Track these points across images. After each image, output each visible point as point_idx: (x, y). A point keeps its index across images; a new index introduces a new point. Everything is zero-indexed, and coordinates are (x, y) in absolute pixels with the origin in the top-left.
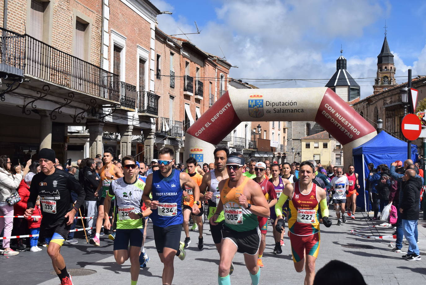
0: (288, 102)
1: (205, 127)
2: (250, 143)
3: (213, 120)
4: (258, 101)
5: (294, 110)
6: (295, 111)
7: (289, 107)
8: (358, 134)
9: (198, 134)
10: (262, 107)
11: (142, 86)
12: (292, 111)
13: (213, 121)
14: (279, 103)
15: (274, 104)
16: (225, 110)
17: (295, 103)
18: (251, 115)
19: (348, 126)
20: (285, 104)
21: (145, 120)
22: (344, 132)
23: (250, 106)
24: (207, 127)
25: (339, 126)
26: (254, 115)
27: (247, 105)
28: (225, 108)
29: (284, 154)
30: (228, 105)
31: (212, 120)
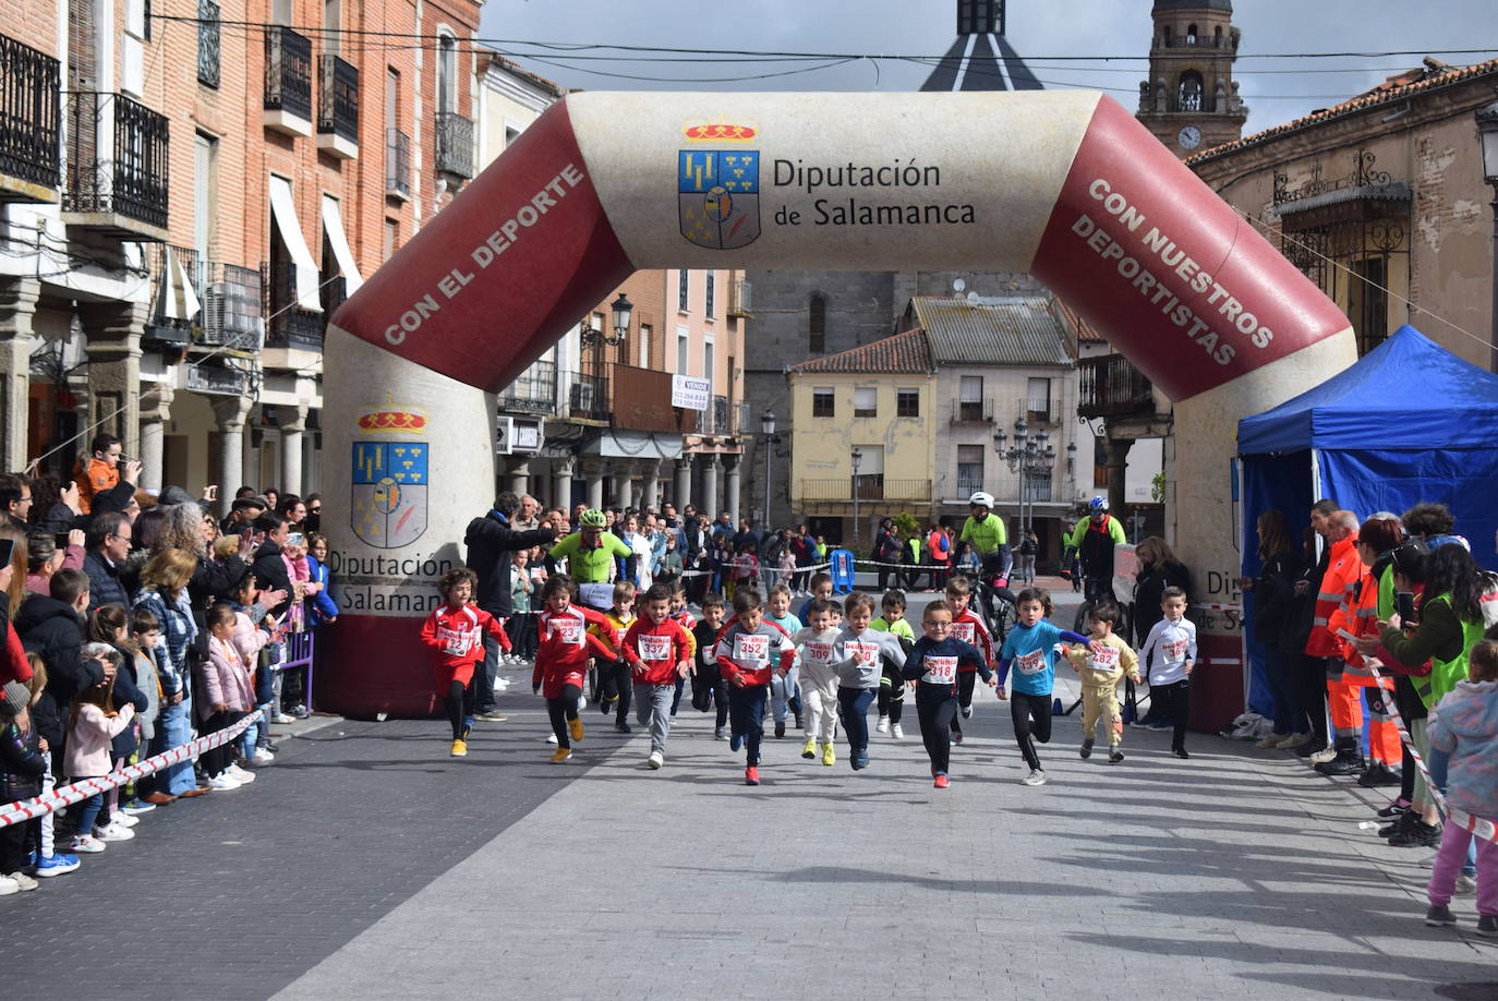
0: (893, 166)
1: (439, 296)
2: (575, 388)
3: (484, 256)
4: (731, 160)
5: (927, 209)
6: (932, 213)
7: (900, 195)
8: (1264, 344)
9: (402, 336)
10: (755, 190)
11: (85, 65)
12: (915, 215)
13: (484, 264)
14: (845, 173)
15: (815, 174)
16: (553, 203)
17: (932, 173)
18: (691, 235)
19: (1212, 299)
20: (875, 175)
21: (101, 254)
22: (1191, 333)
23: (685, 187)
24: (450, 294)
25: (1165, 300)
26: (708, 234)
27: (672, 177)
28: (553, 194)
29: (731, 443)
30: (570, 176)
31: (476, 256)
